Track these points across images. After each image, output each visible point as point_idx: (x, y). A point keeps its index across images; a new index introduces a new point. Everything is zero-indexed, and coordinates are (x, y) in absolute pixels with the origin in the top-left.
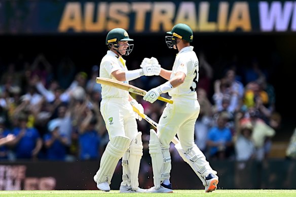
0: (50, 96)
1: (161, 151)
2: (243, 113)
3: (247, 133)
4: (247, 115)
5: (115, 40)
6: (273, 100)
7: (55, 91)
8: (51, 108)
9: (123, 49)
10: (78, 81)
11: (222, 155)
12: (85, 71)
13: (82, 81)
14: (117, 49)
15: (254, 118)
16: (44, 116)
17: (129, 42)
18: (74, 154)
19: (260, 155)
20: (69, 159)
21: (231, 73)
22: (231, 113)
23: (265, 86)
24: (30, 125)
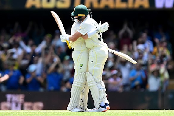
0: (29, 49)
1: (95, 84)
3: (156, 73)
7: (32, 46)
8: (29, 57)
11: (138, 87)
12: (51, 33)
13: (49, 40)
16: (25, 62)
20: (41, 90)
21: (144, 35)
22: (145, 61)
24: (16, 68)
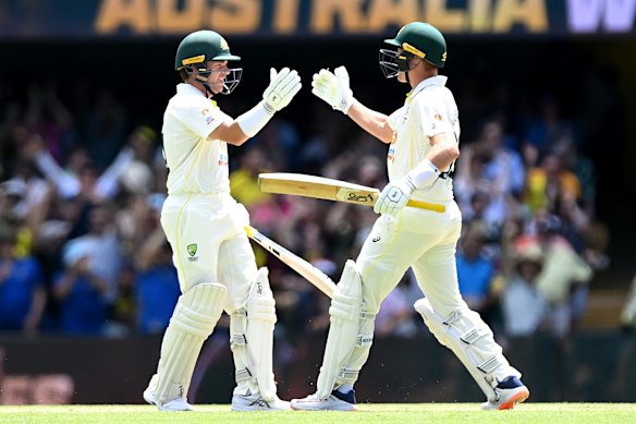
0: (69, 184)
1: (358, 318)
2: (520, 224)
3: (530, 270)
4: (532, 228)
5: (202, 58)
6: (590, 194)
7: (80, 173)
8: (70, 211)
9: (218, 80)
10: (135, 149)
13: (144, 149)
14: (205, 79)
15: (546, 235)
16: (54, 230)
17: (231, 64)
18: (126, 320)
19: (561, 321)
20: (114, 331)
22: (495, 224)
23: (573, 161)
24: (21, 251)
